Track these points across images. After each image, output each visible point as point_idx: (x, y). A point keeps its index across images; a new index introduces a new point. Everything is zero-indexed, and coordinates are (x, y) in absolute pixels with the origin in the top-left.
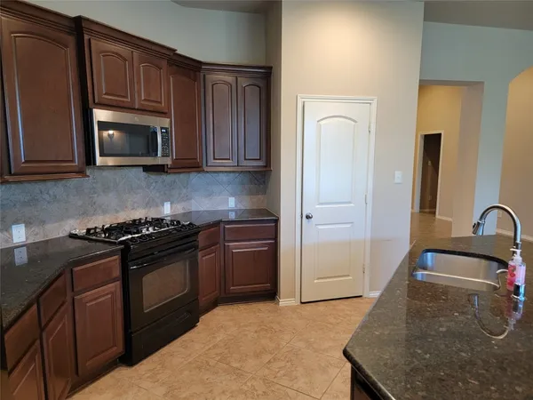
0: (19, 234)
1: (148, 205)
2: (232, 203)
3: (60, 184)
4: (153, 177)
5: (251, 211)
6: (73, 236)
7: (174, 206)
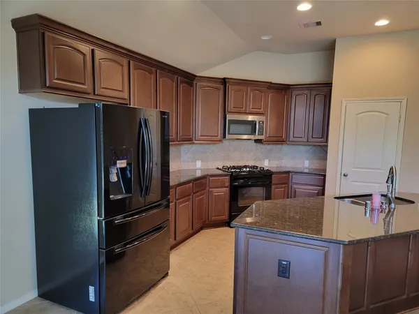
0: (199, 164)
1: (255, 160)
2: (307, 163)
3: (215, 146)
4: (259, 146)
5: (316, 170)
6: (218, 168)
7: (271, 162)
